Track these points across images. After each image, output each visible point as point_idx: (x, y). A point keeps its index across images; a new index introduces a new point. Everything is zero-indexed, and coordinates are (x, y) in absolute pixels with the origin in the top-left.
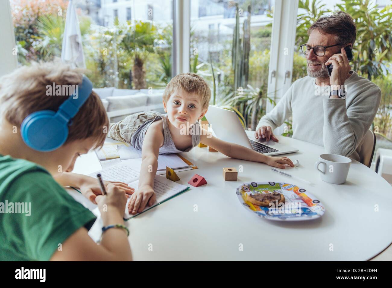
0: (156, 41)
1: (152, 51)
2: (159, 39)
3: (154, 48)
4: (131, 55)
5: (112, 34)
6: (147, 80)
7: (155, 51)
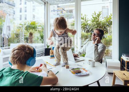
0: (37, 27)
1: (36, 30)
2: (39, 26)
3: (37, 29)
4: (28, 32)
5: (22, 25)
6: (34, 40)
7: (38, 30)
